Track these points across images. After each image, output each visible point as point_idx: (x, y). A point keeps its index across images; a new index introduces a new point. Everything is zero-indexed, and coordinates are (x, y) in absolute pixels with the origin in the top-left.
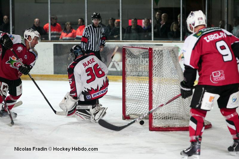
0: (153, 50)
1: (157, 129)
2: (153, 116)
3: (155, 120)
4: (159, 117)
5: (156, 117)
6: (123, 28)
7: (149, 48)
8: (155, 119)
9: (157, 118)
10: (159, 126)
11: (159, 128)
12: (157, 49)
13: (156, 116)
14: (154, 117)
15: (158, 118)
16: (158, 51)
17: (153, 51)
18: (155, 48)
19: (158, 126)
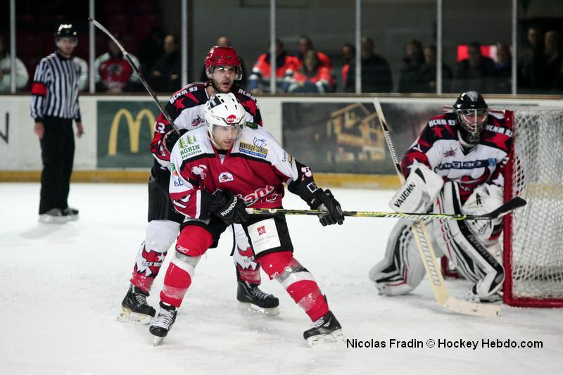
0: (516, 115)
1: (521, 303)
2: (513, 272)
3: (517, 281)
4: (528, 273)
5: (521, 275)
6: (444, 67)
7: (507, 111)
8: (518, 278)
9: (523, 277)
10: (528, 296)
11: (528, 299)
12: (524, 113)
13: (520, 272)
14: (515, 273)
15: (526, 277)
16: (528, 117)
17: (516, 117)
18: (520, 113)
19: (524, 294)
